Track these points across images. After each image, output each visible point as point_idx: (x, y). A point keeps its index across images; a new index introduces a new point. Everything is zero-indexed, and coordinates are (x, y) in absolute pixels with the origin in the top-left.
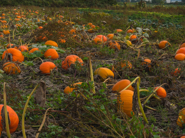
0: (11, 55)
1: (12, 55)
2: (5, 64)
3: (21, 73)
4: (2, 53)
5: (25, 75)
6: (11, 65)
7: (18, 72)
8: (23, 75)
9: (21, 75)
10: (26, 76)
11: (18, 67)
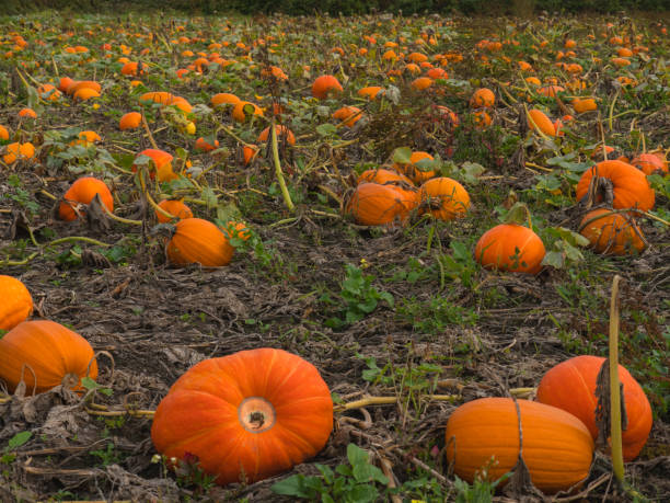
0: (610, 187)
1: (614, 186)
2: (591, 216)
3: (648, 252)
4: (577, 178)
5: (660, 260)
6: (611, 222)
7: (635, 245)
8: (653, 258)
9: (647, 257)
10: (663, 265)
11: (638, 228)
